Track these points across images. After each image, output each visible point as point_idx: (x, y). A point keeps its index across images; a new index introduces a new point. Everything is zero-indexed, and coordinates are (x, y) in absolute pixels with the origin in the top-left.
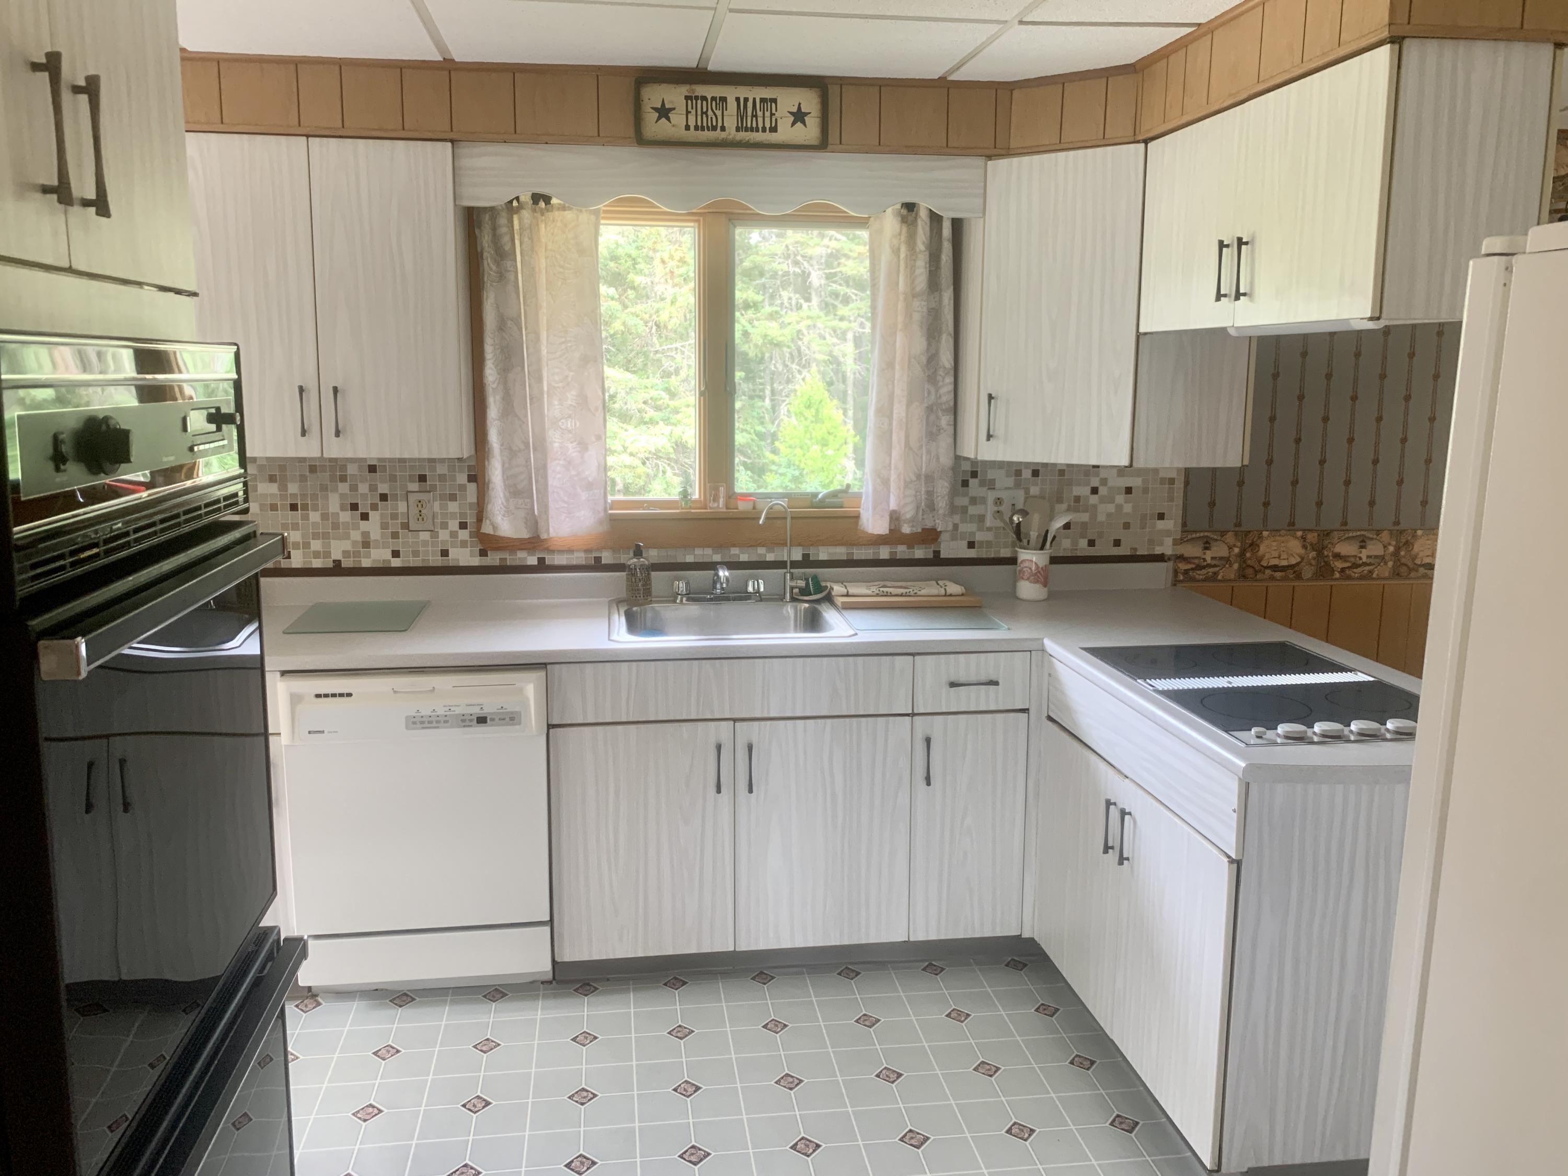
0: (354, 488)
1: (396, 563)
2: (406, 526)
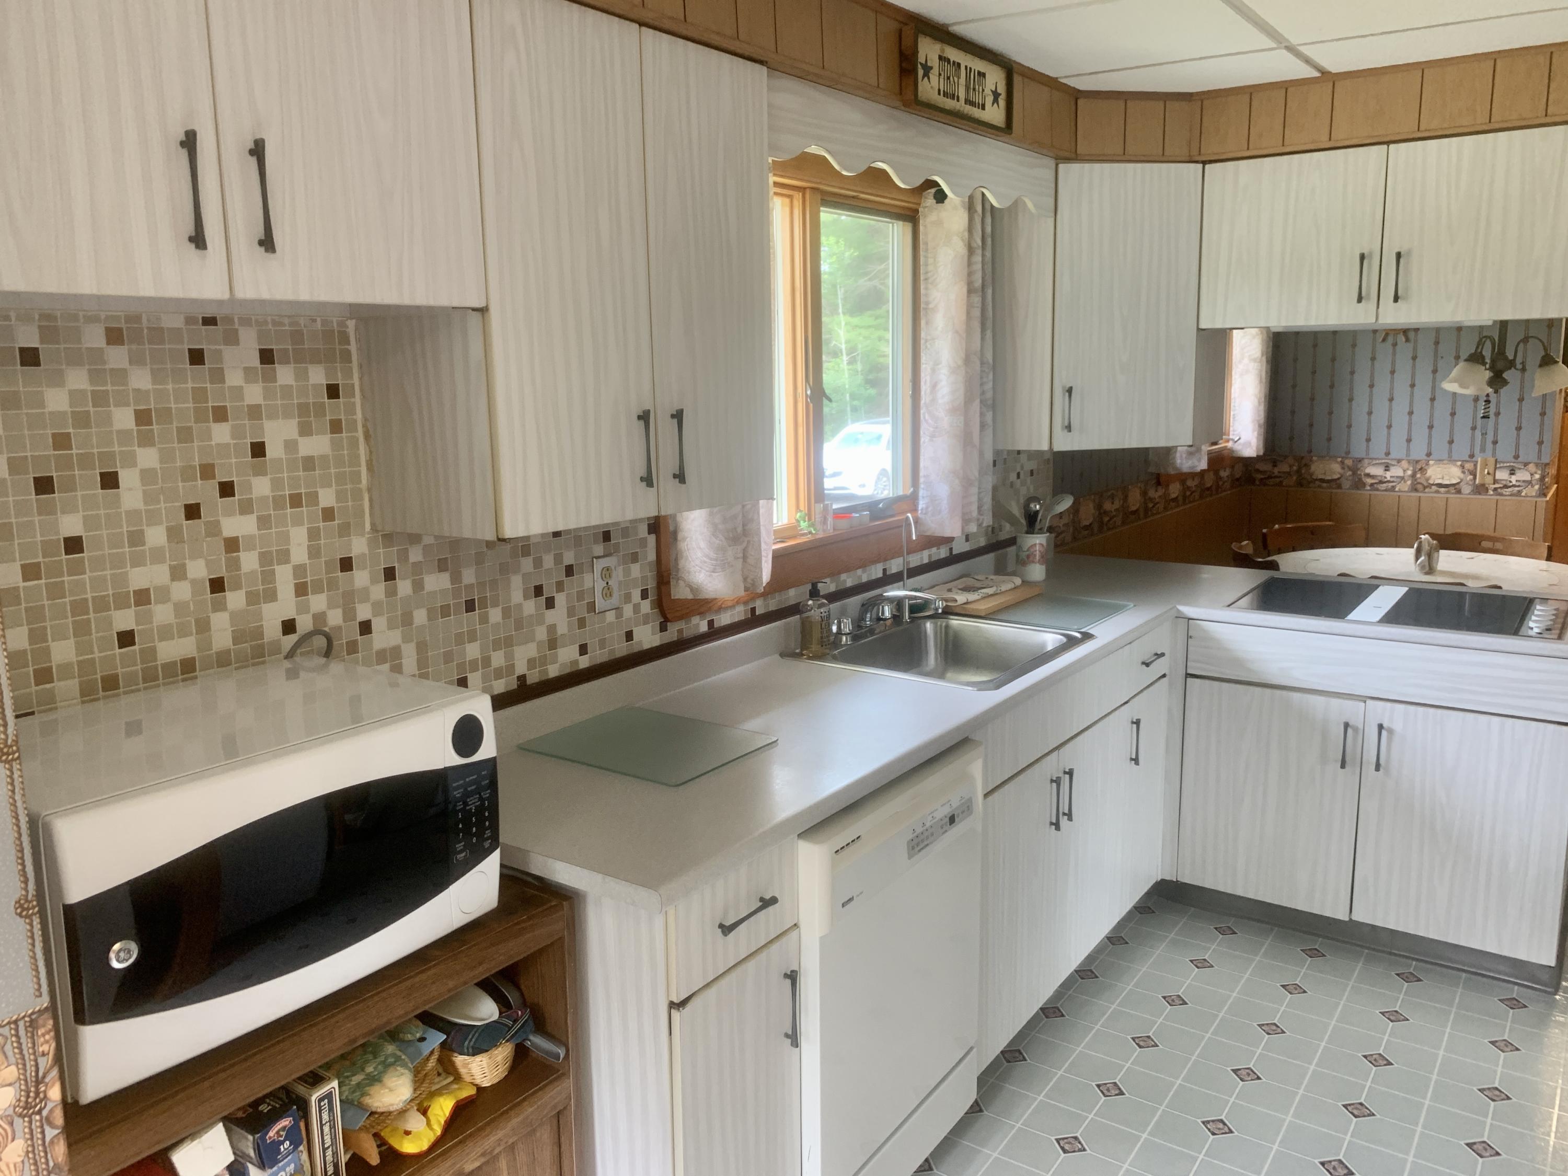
0: (538, 563)
1: (584, 662)
2: (592, 607)
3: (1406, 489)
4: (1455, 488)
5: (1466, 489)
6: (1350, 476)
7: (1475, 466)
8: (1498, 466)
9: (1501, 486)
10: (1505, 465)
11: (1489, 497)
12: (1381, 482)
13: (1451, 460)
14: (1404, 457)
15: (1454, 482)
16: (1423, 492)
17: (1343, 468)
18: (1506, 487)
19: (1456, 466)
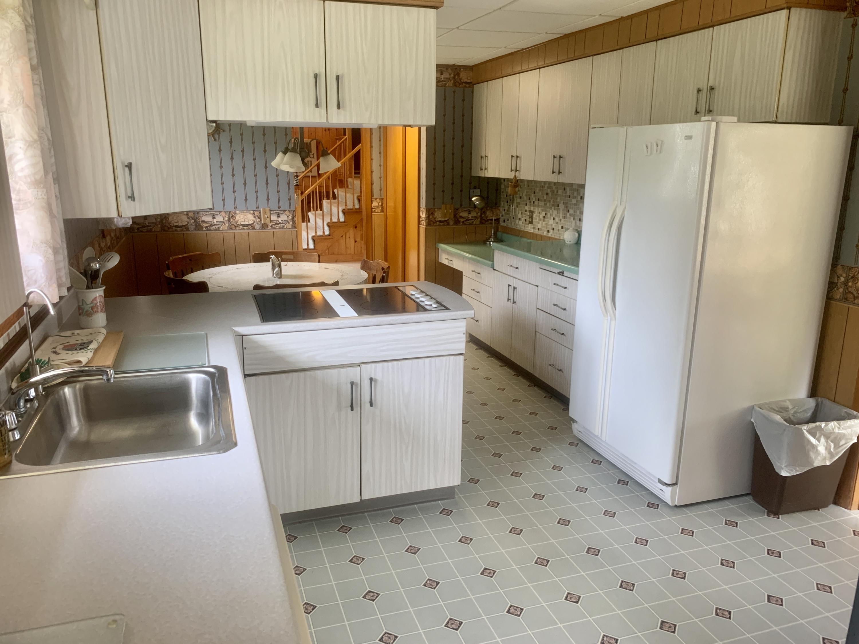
3: (226, 229)
4: (251, 226)
5: (257, 227)
6: (193, 223)
7: (260, 213)
8: (271, 213)
9: (274, 223)
10: (275, 212)
11: (269, 230)
12: (212, 225)
13: (248, 211)
14: (222, 210)
15: (251, 223)
16: (235, 230)
17: (188, 218)
18: (276, 224)
19: (250, 213)
